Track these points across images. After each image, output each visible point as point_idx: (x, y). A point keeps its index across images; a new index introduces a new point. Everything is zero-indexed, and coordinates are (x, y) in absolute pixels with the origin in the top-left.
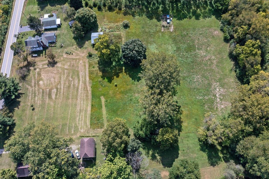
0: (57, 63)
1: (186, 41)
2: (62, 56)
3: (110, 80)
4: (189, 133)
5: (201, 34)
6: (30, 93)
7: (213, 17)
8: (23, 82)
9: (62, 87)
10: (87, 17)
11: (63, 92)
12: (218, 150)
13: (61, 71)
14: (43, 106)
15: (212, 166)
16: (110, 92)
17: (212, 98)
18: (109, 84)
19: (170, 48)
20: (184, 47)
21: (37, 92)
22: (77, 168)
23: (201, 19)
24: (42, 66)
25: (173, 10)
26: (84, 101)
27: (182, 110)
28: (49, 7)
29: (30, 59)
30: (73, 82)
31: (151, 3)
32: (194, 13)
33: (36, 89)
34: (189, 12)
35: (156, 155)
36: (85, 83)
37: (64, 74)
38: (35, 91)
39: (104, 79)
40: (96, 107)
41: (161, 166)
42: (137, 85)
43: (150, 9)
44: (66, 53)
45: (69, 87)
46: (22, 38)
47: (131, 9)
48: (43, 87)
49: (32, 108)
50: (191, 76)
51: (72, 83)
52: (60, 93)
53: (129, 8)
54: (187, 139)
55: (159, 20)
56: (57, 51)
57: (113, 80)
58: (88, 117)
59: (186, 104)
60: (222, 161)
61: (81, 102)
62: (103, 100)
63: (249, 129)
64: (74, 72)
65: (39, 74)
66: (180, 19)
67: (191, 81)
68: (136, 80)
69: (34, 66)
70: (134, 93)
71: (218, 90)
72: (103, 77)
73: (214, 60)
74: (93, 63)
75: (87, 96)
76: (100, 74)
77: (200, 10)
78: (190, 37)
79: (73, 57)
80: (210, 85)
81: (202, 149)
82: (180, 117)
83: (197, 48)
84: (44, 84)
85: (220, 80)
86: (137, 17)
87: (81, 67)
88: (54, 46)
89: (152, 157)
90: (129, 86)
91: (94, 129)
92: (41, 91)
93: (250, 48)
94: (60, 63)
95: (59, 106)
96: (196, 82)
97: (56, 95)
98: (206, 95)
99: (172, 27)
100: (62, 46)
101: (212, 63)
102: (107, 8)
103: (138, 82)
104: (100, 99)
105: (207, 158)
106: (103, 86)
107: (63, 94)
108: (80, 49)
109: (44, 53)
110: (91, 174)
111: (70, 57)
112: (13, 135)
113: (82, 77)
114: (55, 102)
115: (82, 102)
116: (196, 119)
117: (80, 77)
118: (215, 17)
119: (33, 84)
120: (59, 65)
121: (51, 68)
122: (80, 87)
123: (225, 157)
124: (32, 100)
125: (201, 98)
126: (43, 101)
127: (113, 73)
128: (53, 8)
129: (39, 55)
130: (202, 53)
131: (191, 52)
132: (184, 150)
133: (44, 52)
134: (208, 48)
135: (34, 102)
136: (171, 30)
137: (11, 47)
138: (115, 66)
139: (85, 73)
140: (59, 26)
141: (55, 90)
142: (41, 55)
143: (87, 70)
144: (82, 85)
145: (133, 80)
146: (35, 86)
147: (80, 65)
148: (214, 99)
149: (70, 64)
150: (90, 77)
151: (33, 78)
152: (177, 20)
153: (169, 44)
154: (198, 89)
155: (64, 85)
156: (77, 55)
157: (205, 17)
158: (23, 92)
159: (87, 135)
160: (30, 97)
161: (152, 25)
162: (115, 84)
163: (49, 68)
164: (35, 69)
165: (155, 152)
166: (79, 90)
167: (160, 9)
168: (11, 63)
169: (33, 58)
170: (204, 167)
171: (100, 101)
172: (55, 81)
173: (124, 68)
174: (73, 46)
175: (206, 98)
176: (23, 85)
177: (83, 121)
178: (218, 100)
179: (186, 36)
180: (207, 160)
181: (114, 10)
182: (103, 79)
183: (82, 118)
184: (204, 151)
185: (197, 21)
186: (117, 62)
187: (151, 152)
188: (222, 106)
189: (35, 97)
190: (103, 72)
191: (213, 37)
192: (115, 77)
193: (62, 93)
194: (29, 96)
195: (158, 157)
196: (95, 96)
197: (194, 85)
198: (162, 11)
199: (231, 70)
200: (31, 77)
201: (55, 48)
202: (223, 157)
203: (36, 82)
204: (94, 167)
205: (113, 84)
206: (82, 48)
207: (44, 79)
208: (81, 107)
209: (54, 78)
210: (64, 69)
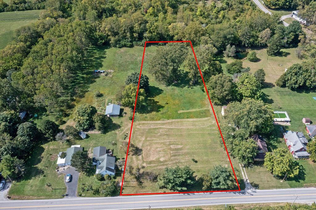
1: (126, 65)
5: (121, 57)
7: (106, 50)
9: (168, 140)
14: (191, 154)
23: (105, 56)
24: (140, 160)
25: (88, 69)
26: (183, 124)
30: (162, 133)
32: (98, 58)
33: (170, 163)
36: (163, 124)
37: (152, 140)
39: (160, 111)
40: (189, 115)
42: (166, 92)
43: (82, 82)
44: (125, 139)
45: (167, 135)
47: (77, 93)
48: (167, 158)
51: (164, 133)
52: (175, 142)
53: (75, 94)
55: (99, 77)
56: (120, 148)
58: (199, 120)
61: (184, 126)
62: (181, 111)
64: (150, 132)
65: (150, 162)
66: (101, 66)
69: (138, 169)
70: (174, 93)
72: (158, 111)
74: (141, 117)
75: (178, 122)
76: (154, 113)
77: (95, 55)
78: (122, 63)
83: (135, 60)
84: (164, 156)
86: (89, 89)
87: (146, 127)
90: (168, 96)
91: (210, 115)
92: (173, 158)
95: (190, 141)
97: (178, 144)
99: (109, 71)
100: (114, 143)
103: (163, 91)
104: (180, 114)
106: (167, 111)
107: (176, 139)
108: (122, 128)
114: (186, 144)
117: (157, 127)
119: (164, 167)
121: (143, 152)
122: (169, 127)
126: (185, 154)
127: (153, 105)
136: (112, 71)
138: (147, 104)
139: (152, 124)
141: (172, 146)
143: (148, 122)
144: (165, 126)
145: (161, 94)
146: (166, 165)
147: (142, 128)
149: (140, 135)
150: (156, 120)
151: (156, 168)
152: (101, 68)
155: (166, 139)
157: (104, 54)
161: (103, 81)
163: (143, 154)
164: (143, 167)
166: (171, 127)
167: (84, 76)
171: (183, 113)
172: (161, 147)
173: (149, 98)
177: (204, 122)
179: (121, 65)
185: (107, 58)
189: (181, 163)
191: (126, 52)
192: (158, 104)
196: (178, 117)
198: (87, 75)
199: (157, 47)
200: (154, 169)
201: (114, 152)
203: (162, 164)
206: (121, 126)
207: (157, 157)
208: (190, 125)
209: (157, 148)
210: (146, 140)
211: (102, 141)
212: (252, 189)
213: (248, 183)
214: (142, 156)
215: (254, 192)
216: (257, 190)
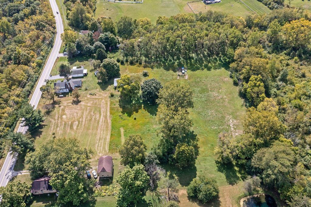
0: (81, 101)
1: (199, 86)
2: (86, 96)
3: (130, 115)
4: (206, 156)
5: (213, 80)
6: (52, 125)
7: (223, 69)
8: (47, 116)
9: (84, 120)
10: (112, 65)
11: (85, 124)
12: (236, 171)
13: (84, 108)
14: (64, 134)
15: (231, 185)
16: (129, 125)
17: (226, 128)
18: (128, 118)
21: (59, 124)
22: (93, 186)
23: (212, 70)
24: (67, 104)
25: (187, 64)
26: (104, 131)
27: (198, 138)
28: (77, 62)
29: (56, 98)
30: (94, 116)
31: (167, 60)
32: (206, 66)
33: (59, 121)
34: (201, 66)
35: (174, 175)
36: (106, 117)
37: (86, 110)
38: (58, 123)
40: (115, 136)
42: (155, 118)
43: (167, 64)
44: (90, 94)
45: (90, 120)
46: (51, 84)
47: (151, 64)
48: (65, 120)
49: (53, 136)
50: (205, 111)
52: (81, 125)
53: (148, 63)
54: (204, 162)
55: (175, 71)
56: (82, 92)
57: (132, 114)
58: (107, 144)
59: (202, 133)
60: (240, 180)
62: (122, 130)
63: (260, 141)
64: (97, 108)
65: (63, 110)
66: (194, 70)
67: (206, 115)
68: (154, 115)
69: (59, 104)
70: (152, 125)
71: (231, 121)
72: (123, 112)
73: (226, 98)
74: (115, 102)
75: (107, 127)
76: (121, 110)
77: (211, 64)
78: (203, 83)
79: (96, 97)
80: (223, 118)
81: (220, 170)
82: (197, 143)
83: (210, 90)
84: (67, 118)
85: (232, 114)
86: (155, 69)
87: (102, 106)
88: (79, 89)
89: (169, 177)
90: (147, 120)
91: (112, 153)
92: (64, 123)
93: (254, 81)
94: (84, 102)
95: (79, 135)
96: (210, 115)
97: (78, 126)
98: (220, 125)
99: (187, 76)
100: (87, 89)
101: (224, 101)
102: (128, 63)
103: (156, 116)
104: (119, 130)
105: (225, 177)
106: (123, 119)
107: (85, 125)
108: (103, 91)
109: (69, 95)
110: (107, 191)
111: (94, 97)
113: (104, 113)
114: (76, 132)
115: (102, 132)
116: (212, 145)
117: (102, 113)
118: (225, 69)
119: (56, 118)
120: (82, 103)
121: (75, 105)
122: (101, 120)
123: (243, 176)
125: (216, 128)
126: (65, 131)
127: (133, 109)
129: (65, 96)
130: (215, 94)
131: (204, 93)
132: (201, 171)
134: (220, 90)
135: (56, 132)
136: (186, 78)
137: (40, 89)
138: (134, 104)
139: (107, 109)
140: (86, 75)
141: (77, 123)
142: (67, 96)
143: (109, 107)
144: (103, 118)
145: (151, 114)
146: (58, 119)
147: (102, 103)
148: (229, 128)
149: (93, 102)
150: (111, 112)
154: (212, 121)
155: (86, 119)
156: (100, 95)
157: (215, 69)
158: (46, 124)
160: (53, 128)
161: (169, 75)
163: (73, 106)
164: (60, 107)
165: (173, 173)
166: (100, 122)
167: (176, 63)
168: (38, 102)
169: (59, 98)
170: (223, 186)
172: (77, 116)
173: (143, 105)
174: (96, 89)
175: (221, 127)
176: (47, 118)
177: (102, 147)
178: (232, 129)
179: (199, 82)
180: (226, 180)
181: (135, 65)
182: (123, 114)
183: (101, 144)
184: (222, 172)
185: (208, 72)
186: (136, 101)
187: (168, 173)
188: (237, 134)
189: (57, 128)
190: (123, 109)
191: (224, 82)
192: (134, 112)
193: (83, 125)
194: (51, 127)
195: (176, 178)
196: (115, 127)
197: (208, 118)
198: (177, 65)
199: (242, 105)
200: (56, 113)
202: (241, 177)
203: (60, 117)
204: (111, 185)
205: (133, 117)
206: (105, 90)
207: (67, 114)
208: (100, 136)
209: (77, 113)
210: (87, 107)
212: (11, 176)
213: (18, 173)
214: (70, 105)
215: (8, 177)
216: (8, 180)
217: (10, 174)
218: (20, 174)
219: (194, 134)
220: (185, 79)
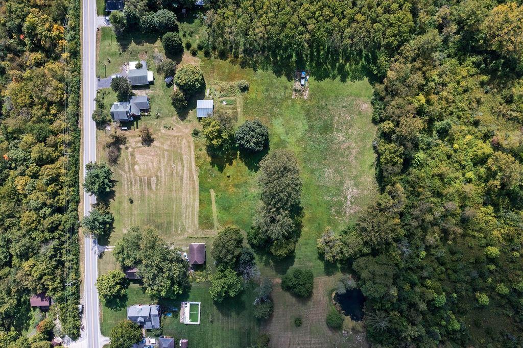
0: (153, 140)
1: (322, 116)
2: (160, 130)
3: (221, 169)
4: (309, 239)
5: (345, 107)
6: (124, 181)
7: (366, 79)
8: (114, 166)
9: (163, 175)
10: (191, 83)
11: (165, 182)
13: (160, 152)
14: (142, 198)
15: (327, 276)
16: (221, 184)
17: (342, 201)
18: (219, 174)
19: (300, 125)
20: (319, 126)
21: (133, 180)
23: (349, 81)
24: (136, 144)
25: (312, 61)
26: (190, 194)
27: (304, 213)
28: (133, 45)
30: (175, 168)
32: (341, 70)
33: (132, 176)
34: (333, 67)
35: (270, 261)
36: (190, 171)
37: (164, 157)
38: (131, 179)
40: (204, 202)
41: (274, 273)
42: (254, 176)
43: (279, 58)
44: (165, 127)
45: (172, 174)
46: (103, 98)
47: (253, 56)
48: (139, 173)
50: (322, 169)
51: (175, 170)
52: (161, 182)
53: (248, 54)
54: (305, 246)
55: (290, 79)
56: (152, 123)
57: (225, 168)
58: (195, 214)
59: (310, 205)
60: (339, 271)
61: (187, 195)
62: (213, 193)
63: (366, 250)
64: (176, 156)
65: (133, 156)
66: (320, 78)
67: (321, 176)
68: (253, 170)
69: (125, 143)
70: (250, 187)
71: (350, 190)
72: (212, 164)
73: (353, 149)
74: (200, 144)
75: (194, 188)
76: (209, 159)
77: (350, 65)
78: (329, 110)
79: (174, 133)
80: (342, 183)
82: (301, 221)
83: (336, 129)
84: (140, 170)
85: (356, 177)
86: (260, 71)
87: (184, 150)
88: (147, 116)
89: (265, 262)
90: (244, 178)
91: (203, 229)
92: (138, 178)
94: (158, 141)
95: (161, 199)
96: (326, 178)
97: (157, 185)
98: (335, 195)
99: (307, 92)
100: (159, 116)
101: (351, 153)
102: (217, 53)
103: (256, 172)
104: (209, 193)
105: (324, 267)
106: (213, 175)
107: (165, 184)
108: (182, 123)
109: (135, 125)
110: (201, 277)
111: (170, 132)
112: (113, 231)
113: (187, 163)
114: (156, 194)
116: (319, 224)
117: (185, 163)
118: (369, 80)
119: (127, 169)
120: (155, 143)
121: (147, 148)
122: (185, 176)
123: (343, 267)
124: (128, 189)
125: (329, 198)
126: (142, 192)
127: (225, 158)
128: (140, 47)
129: (129, 128)
130: (340, 136)
131: (326, 134)
132: (300, 258)
133: (135, 123)
134: (350, 130)
135: (132, 193)
136: (305, 97)
137: (93, 117)
138: (227, 150)
139: (190, 157)
141: (154, 179)
142: (132, 127)
143: (193, 153)
144: (187, 173)
145: (249, 169)
146: (129, 171)
147: (183, 146)
149: (171, 143)
150: (196, 162)
151: (126, 161)
152: (315, 79)
153: (299, 120)
154: (327, 187)
155: (165, 172)
156: (179, 131)
157: (354, 78)
158: (116, 180)
159: (196, 236)
160: (126, 186)
161: (280, 86)
162: (228, 175)
163: (144, 148)
164: (127, 148)
165: (269, 258)
166: (184, 180)
167: (294, 58)
169: (123, 132)
170: (319, 277)
171: (210, 195)
172: (153, 167)
173: (238, 152)
174: (172, 116)
175: (335, 199)
176: (115, 169)
177: (190, 220)
178: (349, 203)
179: (323, 108)
180: (323, 270)
181: (227, 57)
182: (212, 167)
183: (189, 215)
185: (342, 84)
187: (264, 258)
189: (131, 187)
190: (212, 157)
191: (360, 113)
192: (227, 164)
194: (124, 185)
195: (272, 264)
196: (204, 188)
197: (322, 182)
198: (296, 62)
199: (372, 165)
200: (124, 159)
201: (149, 118)
202: (341, 268)
203: (131, 167)
204: (204, 271)
205: (225, 174)
206: (185, 121)
207: (140, 162)
208: (187, 202)
209: (152, 162)
210: (163, 150)
211: (161, 102)
212: (98, 251)
213: (104, 249)
214: (140, 147)
215: (95, 252)
216: (97, 256)
217: (96, 248)
218: (106, 250)
219: (300, 205)
220: (303, 99)
